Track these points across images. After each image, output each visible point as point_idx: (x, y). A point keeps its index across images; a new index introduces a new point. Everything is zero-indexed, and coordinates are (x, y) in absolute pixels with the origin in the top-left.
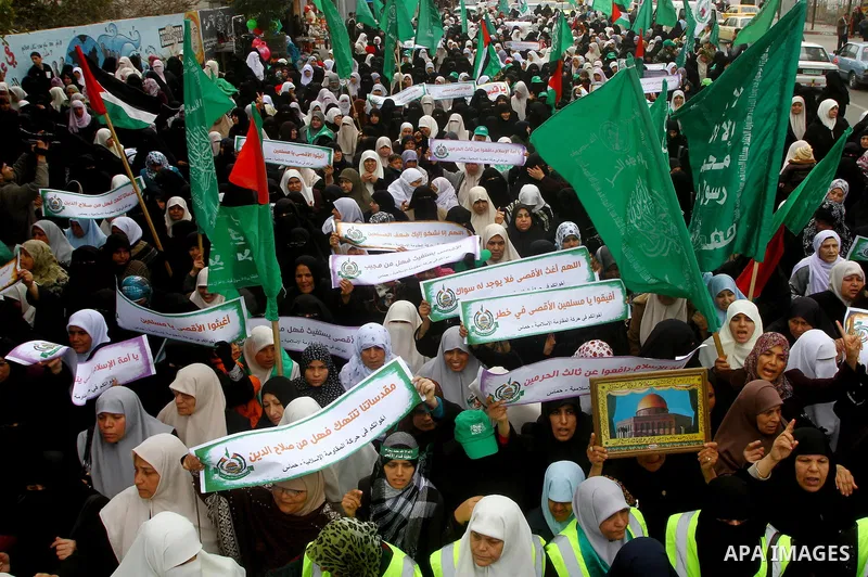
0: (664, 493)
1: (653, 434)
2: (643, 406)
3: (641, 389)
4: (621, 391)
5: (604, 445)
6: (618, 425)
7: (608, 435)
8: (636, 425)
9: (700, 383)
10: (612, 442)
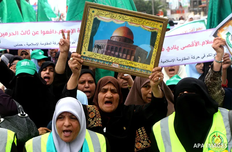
0: (125, 128)
1: (118, 56)
2: (117, 34)
3: (119, 21)
4: (105, 18)
5: (82, 54)
6: (96, 42)
7: (87, 48)
8: (108, 46)
9: (161, 29)
10: (88, 54)
